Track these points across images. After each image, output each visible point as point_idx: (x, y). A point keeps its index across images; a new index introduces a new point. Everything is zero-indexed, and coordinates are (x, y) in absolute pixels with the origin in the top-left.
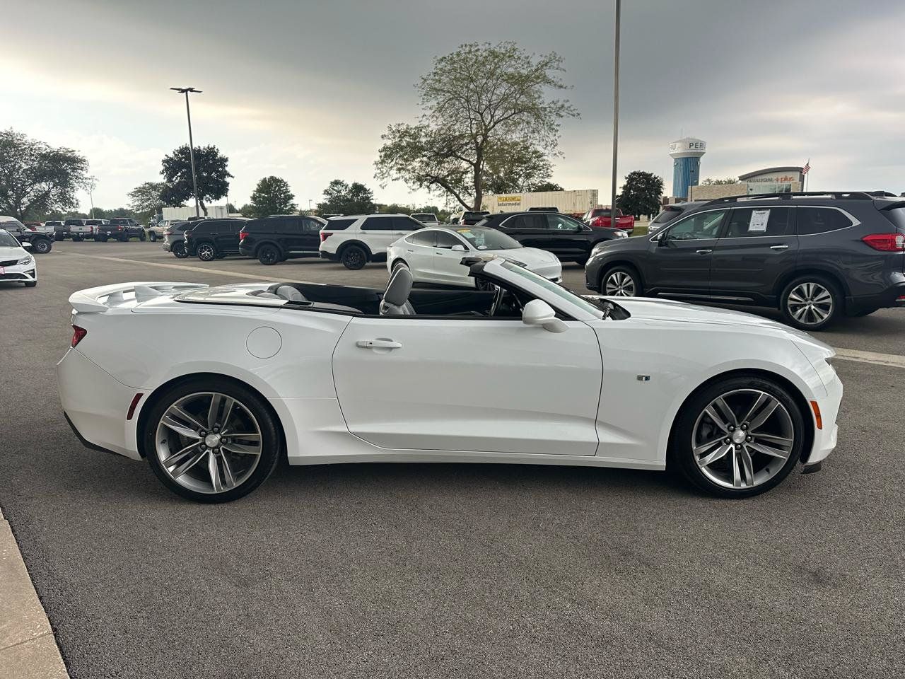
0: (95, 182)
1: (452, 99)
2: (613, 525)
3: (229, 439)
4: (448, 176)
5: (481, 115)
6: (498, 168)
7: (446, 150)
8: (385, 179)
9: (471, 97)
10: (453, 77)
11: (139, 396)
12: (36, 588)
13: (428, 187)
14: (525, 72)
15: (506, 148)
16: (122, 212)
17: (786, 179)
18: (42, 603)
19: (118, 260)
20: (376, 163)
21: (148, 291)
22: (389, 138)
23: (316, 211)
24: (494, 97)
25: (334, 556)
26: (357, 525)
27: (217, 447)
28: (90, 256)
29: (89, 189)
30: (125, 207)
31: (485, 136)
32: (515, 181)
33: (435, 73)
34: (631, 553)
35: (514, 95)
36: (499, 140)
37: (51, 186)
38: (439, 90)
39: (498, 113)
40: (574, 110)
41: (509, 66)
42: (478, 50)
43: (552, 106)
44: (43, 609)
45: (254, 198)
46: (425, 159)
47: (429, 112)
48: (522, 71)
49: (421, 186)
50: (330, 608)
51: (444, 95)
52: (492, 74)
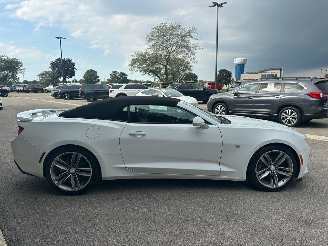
0: (25, 71)
1: (157, 42)
2: (227, 202)
3: (79, 170)
4: (156, 70)
5: (168, 48)
6: (173, 67)
7: (155, 61)
8: (133, 71)
9: (164, 42)
10: (158, 35)
11: (44, 154)
12: (2, 232)
13: (148, 74)
14: (183, 33)
15: (176, 60)
16: (35, 82)
17: (275, 72)
18: (5, 238)
19: (34, 99)
20: (129, 65)
21: (47, 112)
22: (134, 56)
23: (107, 82)
24: (172, 42)
25: (121, 217)
26: (129, 204)
27: (74, 173)
28: (23, 98)
29: (23, 73)
30: (36, 80)
31: (169, 56)
32: (179, 72)
33: (151, 33)
34: (236, 214)
35: (179, 42)
36: (174, 57)
37: (9, 72)
38: (152, 39)
39: (174, 48)
40: (201, 47)
41: (178, 31)
42: (167, 25)
43: (193, 45)
44: (5, 241)
45: (84, 77)
46: (147, 64)
47: (149, 47)
48: (182, 33)
49: (146, 73)
50: (121, 238)
51: (155, 41)
52: (172, 33)
